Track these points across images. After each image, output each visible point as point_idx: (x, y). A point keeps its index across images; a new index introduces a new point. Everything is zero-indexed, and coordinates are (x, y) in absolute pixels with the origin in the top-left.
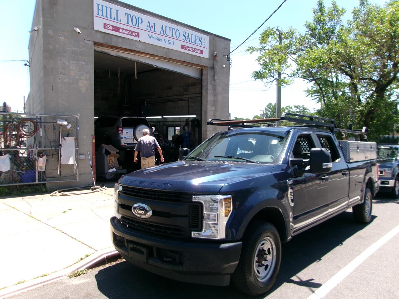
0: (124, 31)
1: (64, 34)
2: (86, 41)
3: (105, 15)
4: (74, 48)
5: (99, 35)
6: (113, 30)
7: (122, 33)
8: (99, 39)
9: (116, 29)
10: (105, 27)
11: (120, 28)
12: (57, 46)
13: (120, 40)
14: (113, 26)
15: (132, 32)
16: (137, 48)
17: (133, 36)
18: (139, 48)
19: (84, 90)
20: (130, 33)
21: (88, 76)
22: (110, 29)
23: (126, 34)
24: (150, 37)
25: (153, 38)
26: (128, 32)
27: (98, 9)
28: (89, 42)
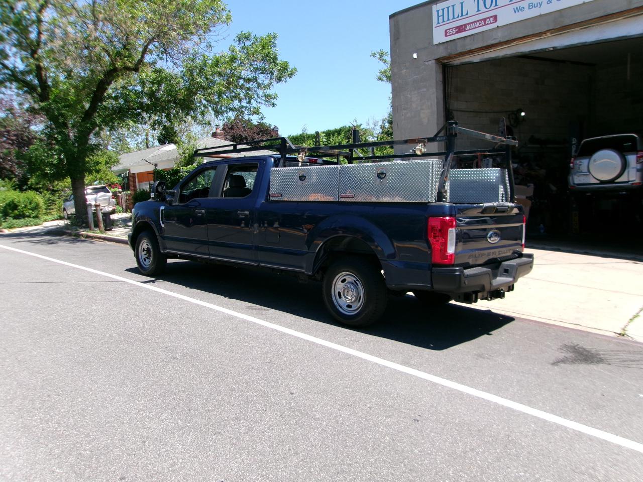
0: (472, 26)
1: (405, 66)
2: (426, 63)
3: (446, 19)
4: (415, 77)
5: (441, 47)
6: (457, 32)
7: (470, 29)
8: (442, 53)
9: (460, 29)
10: (446, 35)
11: (465, 25)
12: (400, 81)
13: (468, 40)
14: (457, 28)
15: (485, 20)
16: (495, 39)
17: (488, 24)
18: (500, 37)
19: (425, 121)
20: (483, 23)
21: (429, 104)
22: (453, 34)
23: (476, 28)
24: (516, 10)
25: (522, 9)
26: (478, 23)
27: (438, 16)
28: (430, 63)
